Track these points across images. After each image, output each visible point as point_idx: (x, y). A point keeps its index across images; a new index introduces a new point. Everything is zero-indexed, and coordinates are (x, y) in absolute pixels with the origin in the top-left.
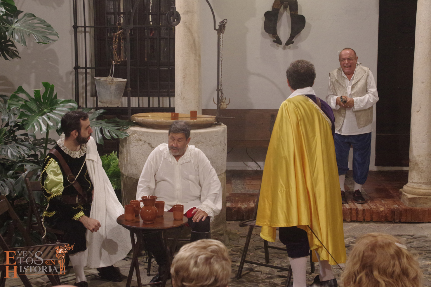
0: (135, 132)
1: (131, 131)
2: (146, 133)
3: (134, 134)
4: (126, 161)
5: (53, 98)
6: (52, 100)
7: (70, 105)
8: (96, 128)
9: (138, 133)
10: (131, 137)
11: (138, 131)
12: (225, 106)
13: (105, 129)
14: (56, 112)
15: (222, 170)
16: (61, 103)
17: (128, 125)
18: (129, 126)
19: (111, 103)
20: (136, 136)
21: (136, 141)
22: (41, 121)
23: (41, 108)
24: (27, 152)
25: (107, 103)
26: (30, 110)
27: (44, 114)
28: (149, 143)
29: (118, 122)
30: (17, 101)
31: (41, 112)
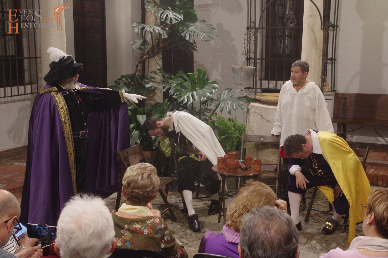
0: (253, 107)
1: (251, 105)
2: (259, 108)
3: (253, 108)
6: (204, 81)
7: (214, 85)
9: (254, 107)
10: (251, 110)
11: (255, 106)
12: (327, 90)
13: (234, 103)
14: (204, 89)
16: (209, 84)
18: (251, 102)
19: (241, 84)
20: (253, 109)
21: (253, 113)
22: (191, 95)
25: (239, 84)
27: (196, 90)
28: (261, 115)
30: (177, 81)
31: (193, 89)
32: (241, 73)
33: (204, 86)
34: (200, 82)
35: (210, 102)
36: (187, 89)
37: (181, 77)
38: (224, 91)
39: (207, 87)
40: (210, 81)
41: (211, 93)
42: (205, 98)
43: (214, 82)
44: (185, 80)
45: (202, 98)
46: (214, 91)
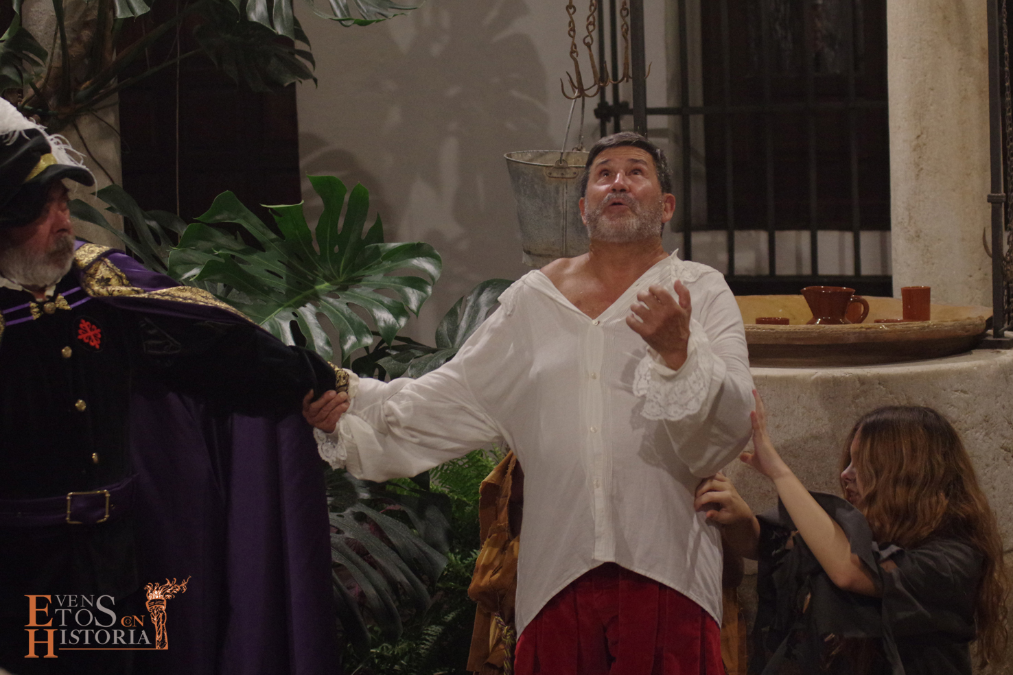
6: (359, 247)
16: (386, 258)
23: (306, 278)
25: (549, 256)
30: (210, 251)
31: (301, 291)
32: (557, 192)
33: (361, 272)
34: (336, 249)
35: (395, 357)
36: (267, 291)
37: (231, 229)
38: (471, 299)
39: (377, 277)
40: (393, 245)
41: (399, 310)
42: (368, 340)
43: (416, 250)
44: (254, 245)
45: (352, 339)
46: (413, 297)
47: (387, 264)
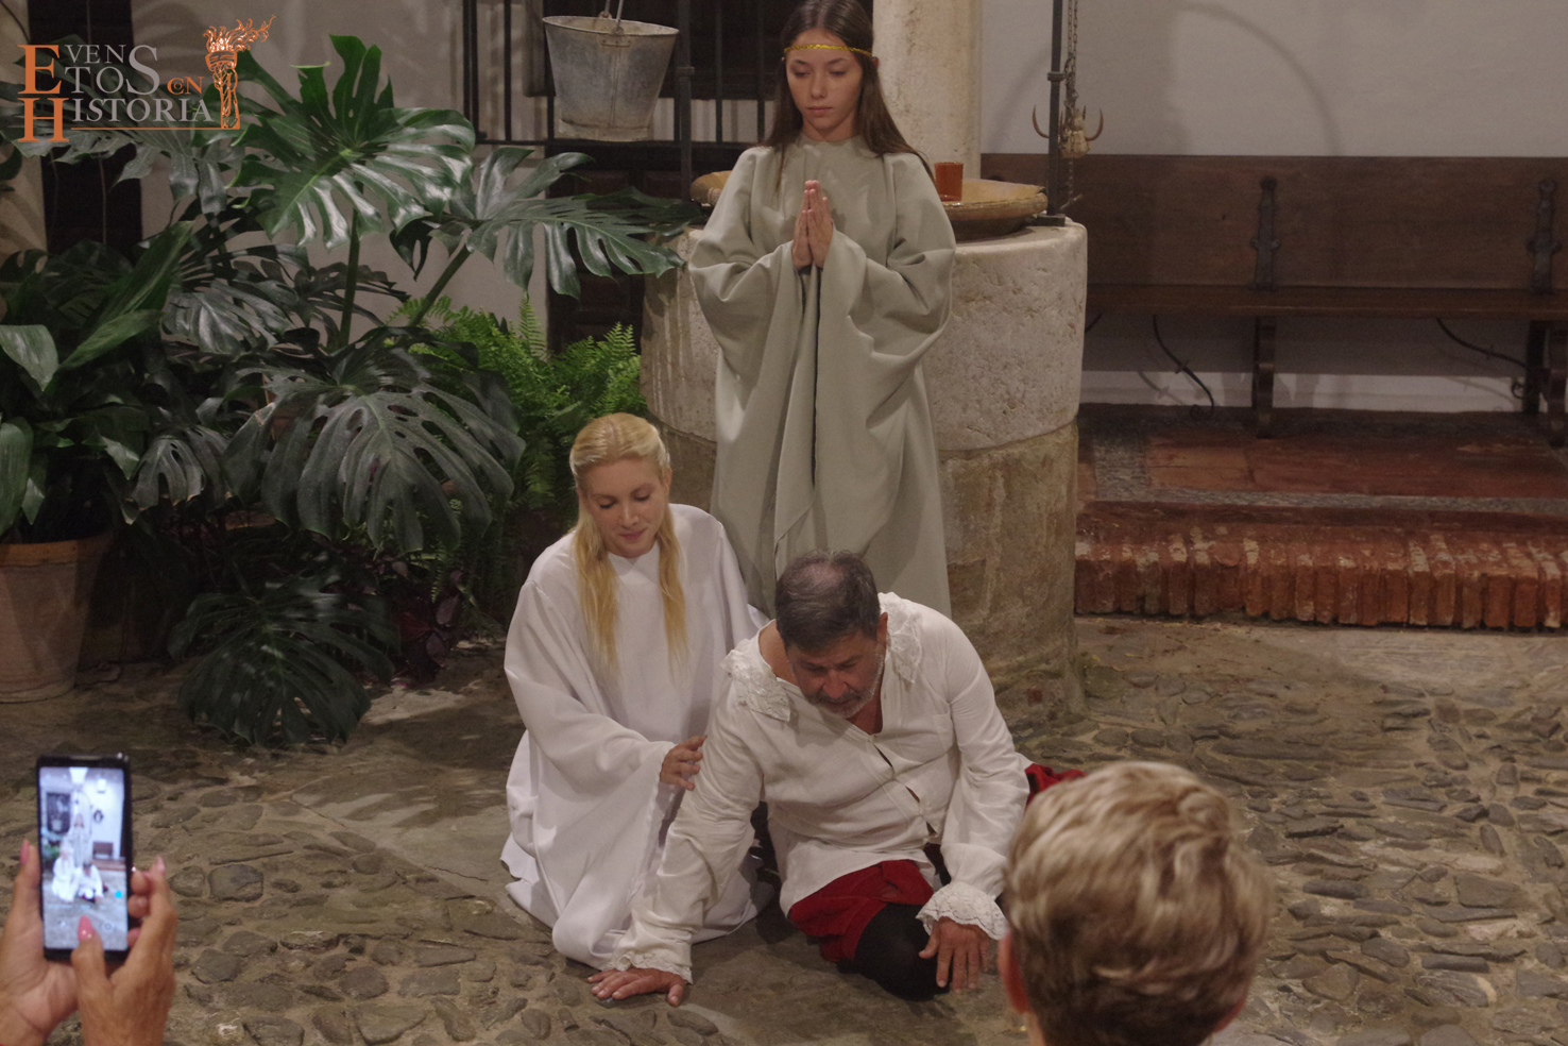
1: (690, 243)
4: (669, 367)
5: (376, 101)
6: (373, 110)
7: (445, 134)
8: (548, 228)
12: (1083, 147)
13: (588, 235)
14: (387, 159)
15: (1063, 410)
16: (409, 123)
17: (681, 220)
18: (685, 226)
19: (611, 127)
22: (326, 196)
23: (328, 145)
24: (273, 324)
25: (596, 126)
26: (285, 151)
27: (340, 166)
29: (640, 206)
31: (329, 159)
32: (609, 60)
33: (382, 138)
34: (351, 114)
36: (300, 158)
39: (402, 144)
41: (446, 180)
42: (417, 210)
43: (443, 116)
45: (402, 212)
46: (457, 167)
47: (411, 130)
